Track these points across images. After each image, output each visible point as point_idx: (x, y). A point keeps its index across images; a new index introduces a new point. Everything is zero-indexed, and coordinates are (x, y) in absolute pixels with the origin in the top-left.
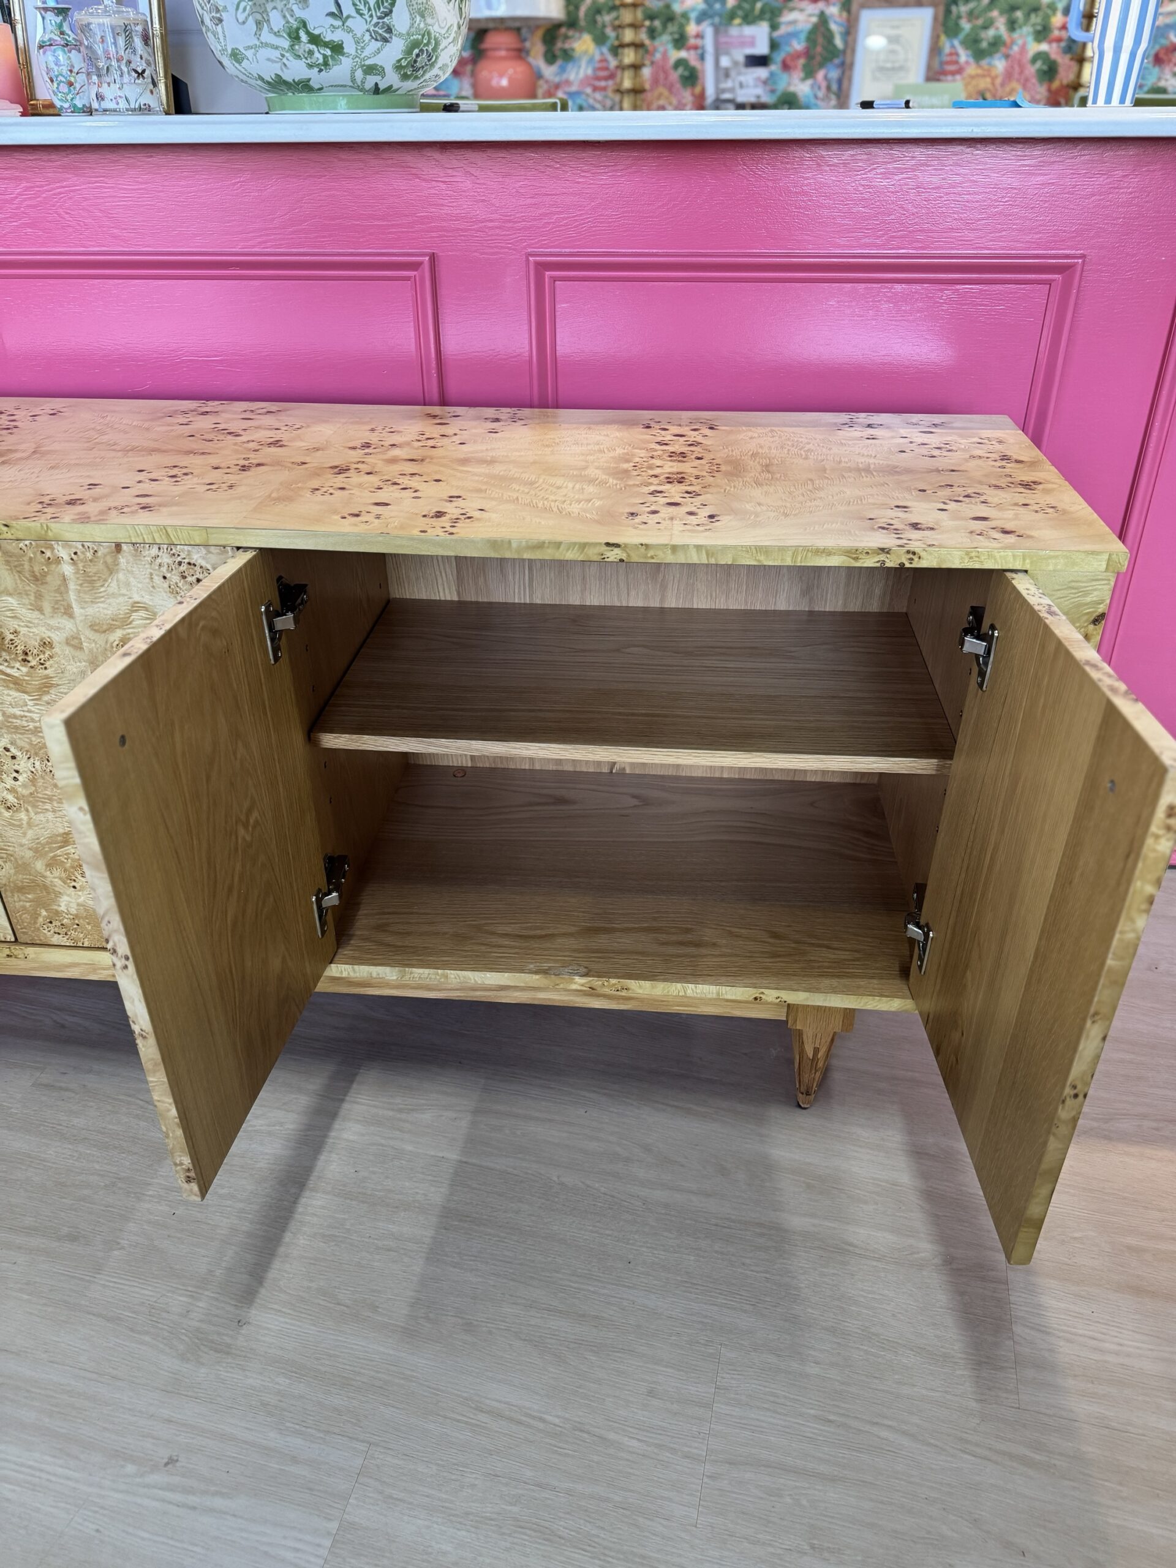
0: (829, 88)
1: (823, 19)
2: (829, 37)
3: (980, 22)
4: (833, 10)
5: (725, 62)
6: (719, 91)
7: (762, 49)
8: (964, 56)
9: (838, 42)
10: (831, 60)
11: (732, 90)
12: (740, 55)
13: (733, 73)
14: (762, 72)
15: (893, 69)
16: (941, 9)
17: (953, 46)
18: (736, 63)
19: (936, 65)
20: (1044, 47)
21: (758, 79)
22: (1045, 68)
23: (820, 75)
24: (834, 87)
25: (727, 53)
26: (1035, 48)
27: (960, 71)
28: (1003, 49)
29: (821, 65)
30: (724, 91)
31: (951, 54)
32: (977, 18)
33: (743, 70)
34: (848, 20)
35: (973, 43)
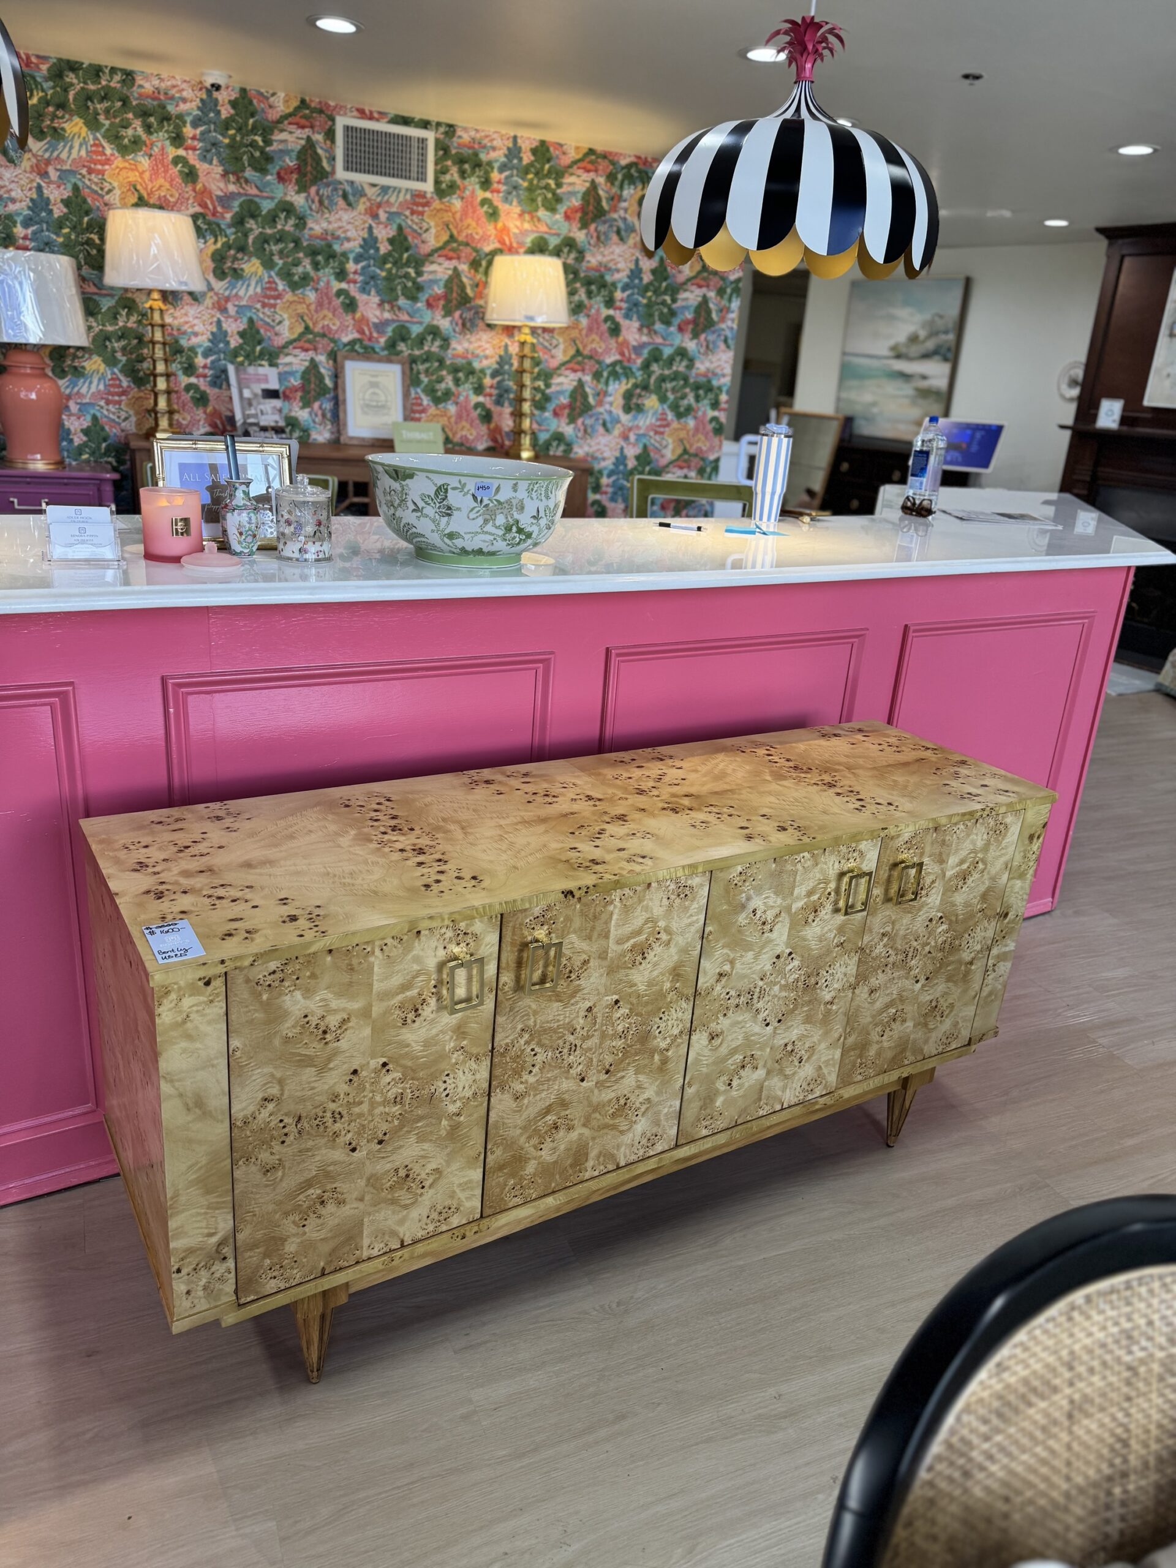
0: (324, 416)
1: (314, 365)
2: (321, 378)
3: (434, 377)
4: (321, 358)
5: (247, 393)
6: (246, 417)
7: (274, 385)
8: (426, 401)
9: (329, 382)
10: (324, 395)
11: (255, 416)
12: (258, 388)
13: (254, 403)
14: (277, 403)
15: (377, 407)
16: (407, 366)
17: (417, 393)
18: (256, 395)
19: (409, 406)
20: (481, 399)
21: (274, 408)
22: (484, 413)
23: (316, 405)
24: (329, 415)
25: (248, 387)
26: (475, 399)
27: (423, 411)
28: (453, 398)
29: (316, 399)
30: (249, 416)
31: (416, 398)
32: (432, 374)
33: (262, 400)
34: (336, 369)
35: (431, 391)
